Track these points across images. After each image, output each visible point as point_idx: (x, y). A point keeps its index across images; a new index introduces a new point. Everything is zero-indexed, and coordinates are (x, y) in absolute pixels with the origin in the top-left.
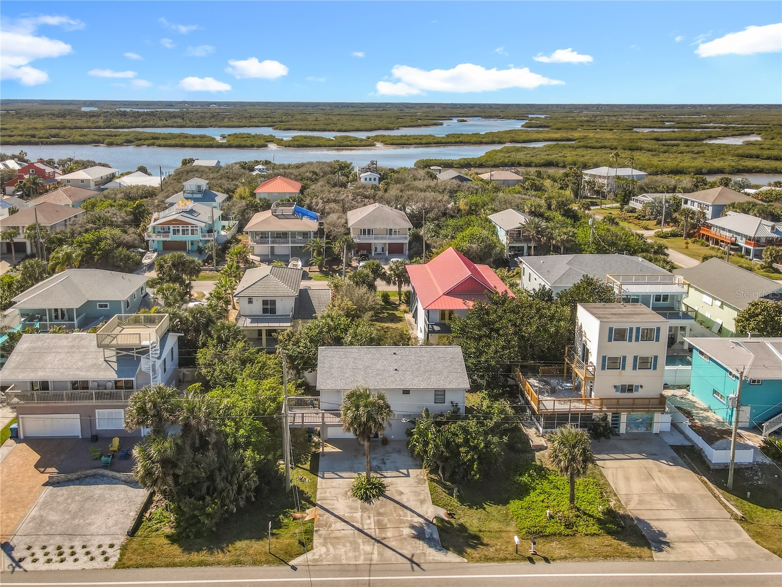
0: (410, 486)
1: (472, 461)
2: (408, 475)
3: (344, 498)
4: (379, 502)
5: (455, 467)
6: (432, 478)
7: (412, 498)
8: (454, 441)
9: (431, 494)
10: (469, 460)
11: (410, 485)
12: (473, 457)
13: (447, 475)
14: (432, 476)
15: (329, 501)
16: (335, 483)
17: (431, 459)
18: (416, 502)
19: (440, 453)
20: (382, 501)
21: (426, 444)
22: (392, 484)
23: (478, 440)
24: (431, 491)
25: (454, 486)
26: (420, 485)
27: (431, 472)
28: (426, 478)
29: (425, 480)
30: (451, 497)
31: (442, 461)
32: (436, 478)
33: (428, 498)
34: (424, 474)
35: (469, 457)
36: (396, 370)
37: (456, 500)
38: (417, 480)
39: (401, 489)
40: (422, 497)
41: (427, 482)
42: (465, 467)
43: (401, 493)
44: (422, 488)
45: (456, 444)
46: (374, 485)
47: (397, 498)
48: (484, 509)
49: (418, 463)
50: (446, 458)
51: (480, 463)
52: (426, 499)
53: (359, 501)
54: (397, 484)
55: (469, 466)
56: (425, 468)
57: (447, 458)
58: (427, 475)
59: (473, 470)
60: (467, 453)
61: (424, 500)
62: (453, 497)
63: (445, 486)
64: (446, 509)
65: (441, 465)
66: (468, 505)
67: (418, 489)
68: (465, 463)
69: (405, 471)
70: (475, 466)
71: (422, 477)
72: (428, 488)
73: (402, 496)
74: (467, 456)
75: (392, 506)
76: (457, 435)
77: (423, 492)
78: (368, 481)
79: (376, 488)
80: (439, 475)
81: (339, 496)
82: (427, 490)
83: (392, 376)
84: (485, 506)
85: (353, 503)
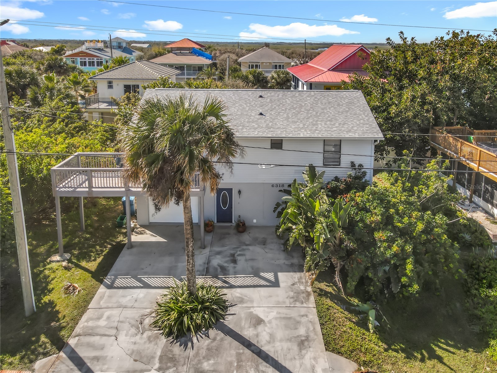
0: (278, 305)
1: (402, 257)
2: (276, 284)
3: (133, 330)
4: (208, 342)
5: (367, 269)
6: (321, 290)
7: (280, 334)
8: (362, 220)
9: (322, 324)
10: (395, 255)
11: (278, 303)
12: (403, 250)
13: (352, 284)
14: (323, 285)
15: (97, 338)
16: (129, 298)
17: (321, 252)
18: (289, 344)
19: (337, 242)
20: (214, 339)
21: (311, 224)
22: (242, 301)
23: (410, 217)
24: (320, 318)
25: (366, 306)
26: (298, 304)
27: (320, 278)
28: (309, 289)
29: (309, 294)
30: (363, 331)
31: (341, 258)
32: (330, 289)
33: (316, 334)
34: (307, 282)
35: (395, 248)
36: (261, 114)
37: (374, 338)
38: (292, 294)
39: (260, 312)
40: (302, 331)
41: (312, 298)
42: (387, 268)
43: (259, 321)
44: (303, 311)
45: (366, 226)
46: (203, 302)
47: (248, 333)
48: (440, 359)
49: (295, 261)
50: (347, 251)
51: (417, 262)
52: (312, 335)
53: (163, 340)
54: (252, 301)
55: (395, 267)
56: (309, 270)
57: (349, 253)
58: (312, 283)
59: (406, 275)
60: (391, 241)
61: (307, 338)
62: (368, 330)
63: (349, 307)
64: (356, 361)
65: (338, 264)
66: (403, 350)
67: (293, 313)
68: (386, 262)
69: (270, 276)
70: (409, 266)
71: (302, 288)
72: (315, 310)
73: (260, 328)
74: (390, 247)
75: (233, 352)
76: (368, 211)
77: (304, 320)
78: (191, 294)
79: (204, 309)
80: (335, 284)
81: (126, 326)
82: (313, 316)
83: (253, 122)
84: (439, 352)
85: (147, 345)
